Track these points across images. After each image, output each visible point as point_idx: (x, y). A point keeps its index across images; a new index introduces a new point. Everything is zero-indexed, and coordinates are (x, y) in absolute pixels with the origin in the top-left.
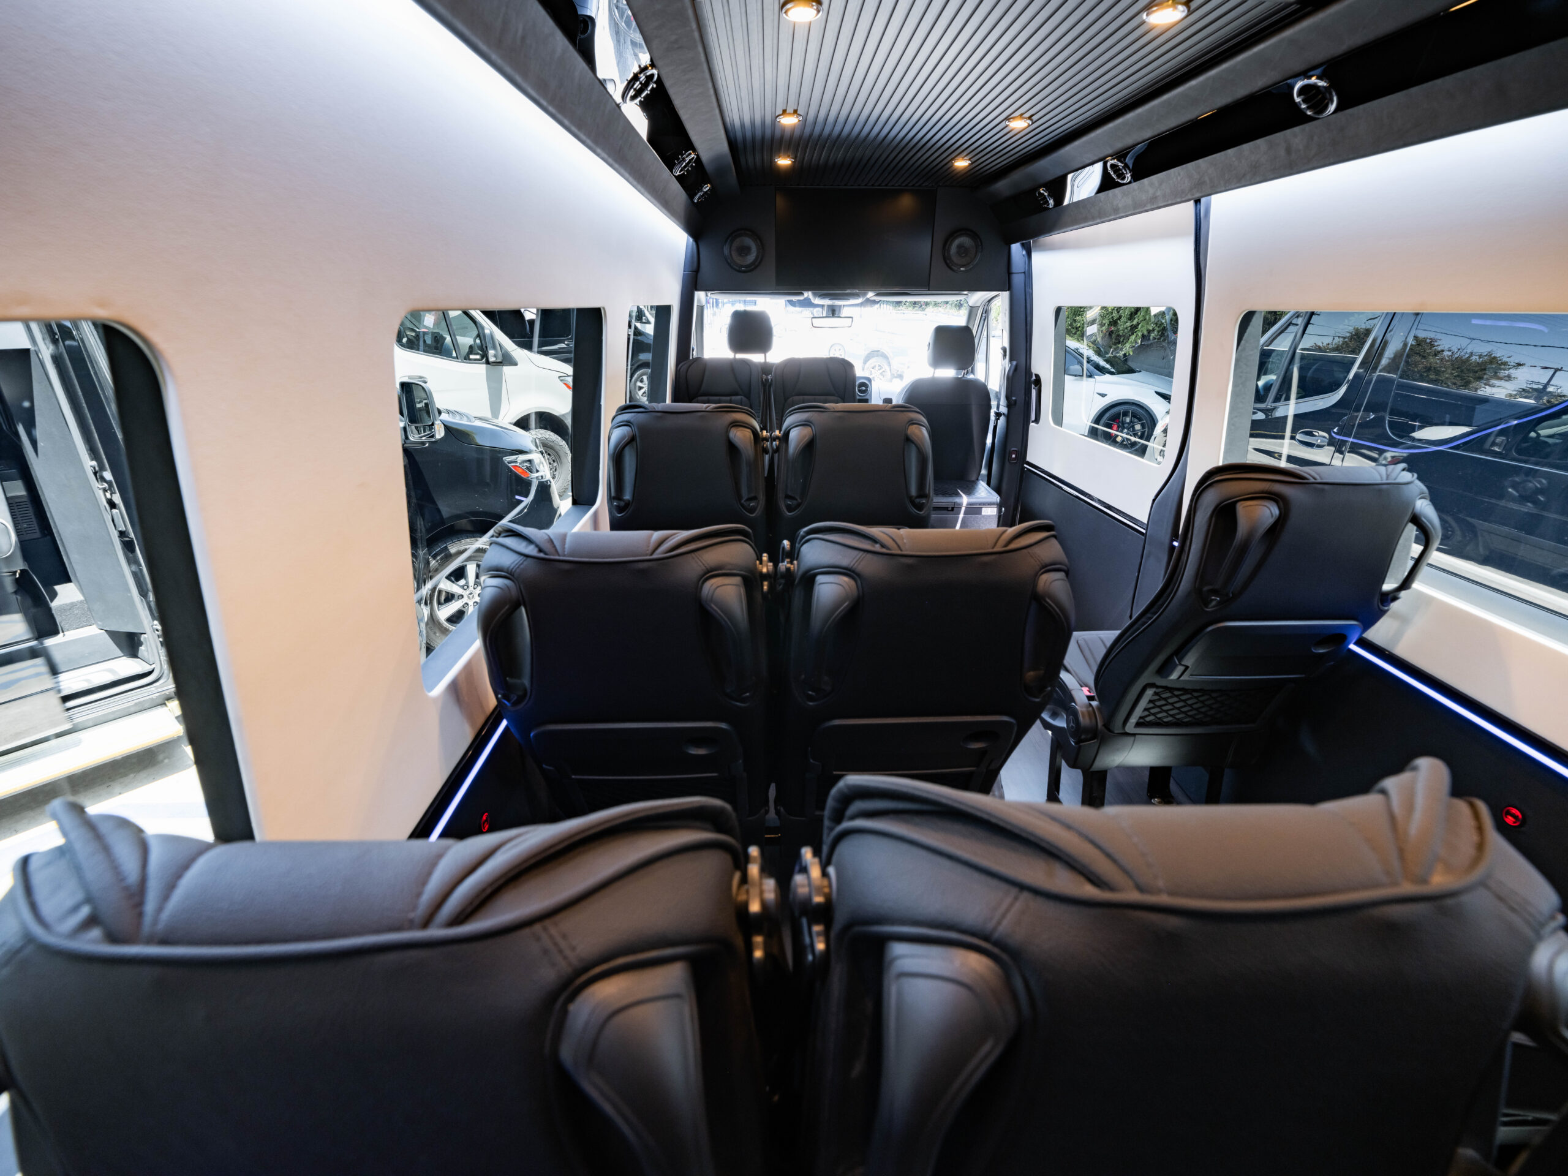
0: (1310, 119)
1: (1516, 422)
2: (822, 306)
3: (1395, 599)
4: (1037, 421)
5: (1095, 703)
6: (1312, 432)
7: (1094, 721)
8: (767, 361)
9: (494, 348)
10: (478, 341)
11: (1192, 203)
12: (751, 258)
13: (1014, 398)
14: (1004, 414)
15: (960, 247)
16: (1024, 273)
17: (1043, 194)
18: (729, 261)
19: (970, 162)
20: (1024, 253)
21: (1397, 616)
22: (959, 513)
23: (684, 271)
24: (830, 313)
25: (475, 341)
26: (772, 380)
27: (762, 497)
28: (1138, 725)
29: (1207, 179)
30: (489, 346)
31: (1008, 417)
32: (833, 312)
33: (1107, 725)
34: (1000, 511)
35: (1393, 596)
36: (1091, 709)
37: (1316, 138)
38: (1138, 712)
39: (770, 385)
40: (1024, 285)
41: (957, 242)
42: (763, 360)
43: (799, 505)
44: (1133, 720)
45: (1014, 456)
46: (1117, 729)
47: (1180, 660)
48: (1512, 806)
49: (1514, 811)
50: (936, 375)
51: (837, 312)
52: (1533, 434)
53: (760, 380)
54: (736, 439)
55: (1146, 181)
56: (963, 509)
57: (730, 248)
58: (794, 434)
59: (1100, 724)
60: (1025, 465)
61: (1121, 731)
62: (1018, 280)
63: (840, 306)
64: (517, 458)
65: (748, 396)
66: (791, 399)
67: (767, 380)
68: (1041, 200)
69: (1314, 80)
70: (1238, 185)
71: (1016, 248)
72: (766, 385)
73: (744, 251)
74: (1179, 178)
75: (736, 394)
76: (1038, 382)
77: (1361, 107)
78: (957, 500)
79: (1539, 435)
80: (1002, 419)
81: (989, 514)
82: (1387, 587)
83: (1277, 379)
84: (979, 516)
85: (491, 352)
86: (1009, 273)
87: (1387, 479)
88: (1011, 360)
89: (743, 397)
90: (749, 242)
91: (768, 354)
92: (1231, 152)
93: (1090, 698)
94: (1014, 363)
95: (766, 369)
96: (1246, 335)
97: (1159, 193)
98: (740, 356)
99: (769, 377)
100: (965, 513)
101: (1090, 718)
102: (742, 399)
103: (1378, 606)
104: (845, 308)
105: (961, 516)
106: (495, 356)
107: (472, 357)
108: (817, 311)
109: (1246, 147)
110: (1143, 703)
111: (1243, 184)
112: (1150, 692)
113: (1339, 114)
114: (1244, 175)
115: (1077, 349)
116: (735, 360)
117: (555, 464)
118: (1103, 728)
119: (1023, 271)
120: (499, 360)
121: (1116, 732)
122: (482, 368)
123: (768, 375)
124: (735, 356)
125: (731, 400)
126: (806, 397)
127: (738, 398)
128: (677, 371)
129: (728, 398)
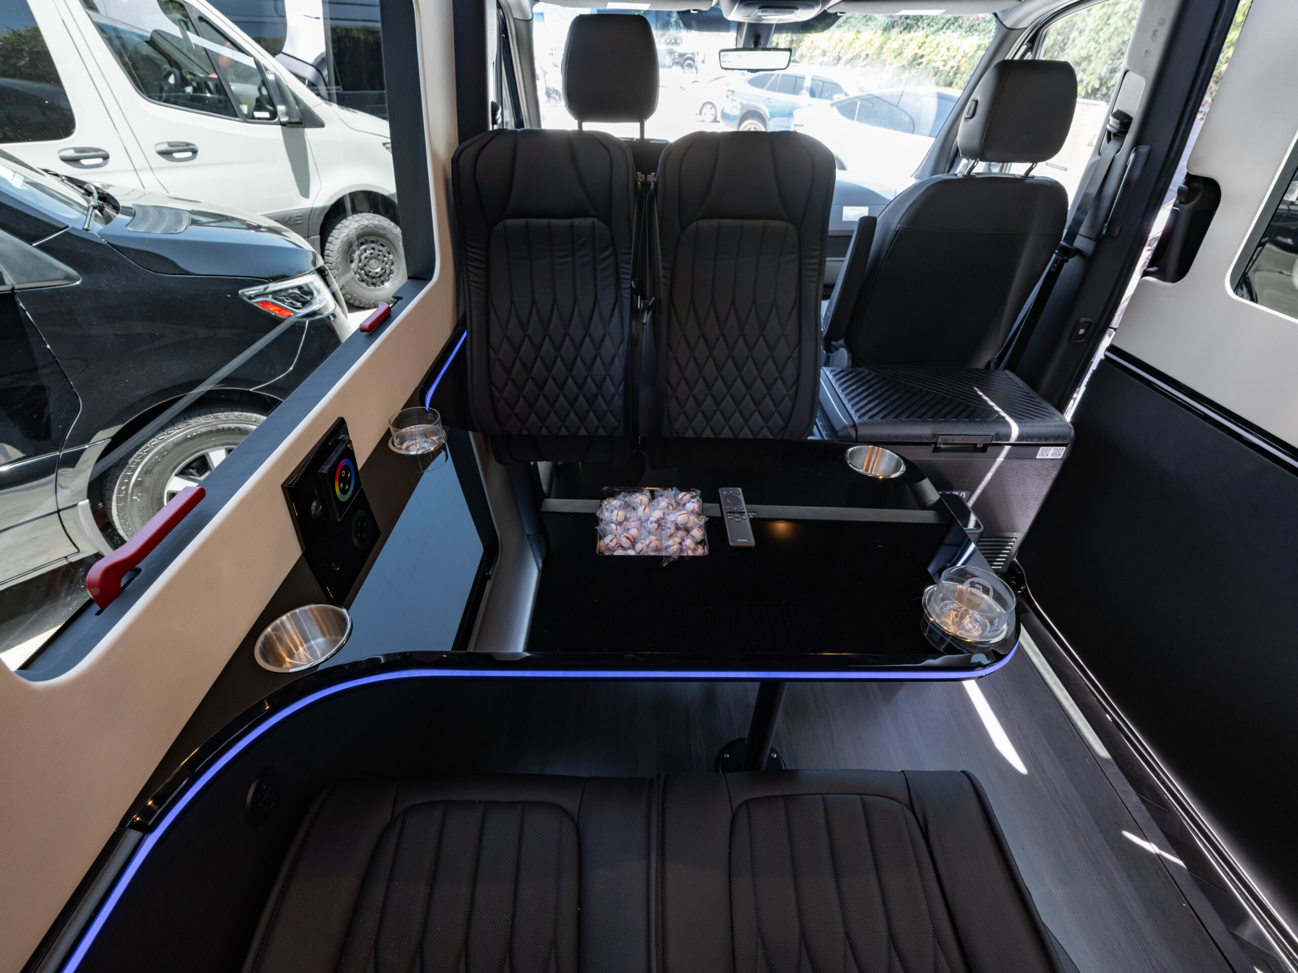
2: (740, 26)
8: (646, 136)
9: (285, 101)
10: (264, 92)
14: (1082, 253)
22: (999, 451)
24: (752, 41)
25: (260, 90)
26: (656, 184)
30: (276, 99)
31: (1089, 258)
32: (756, 38)
34: (1070, 454)
39: (652, 195)
42: (637, 136)
45: (1081, 331)
51: (762, 41)
53: (632, 184)
56: (1007, 448)
63: (770, 26)
64: (266, 289)
65: (607, 219)
66: (694, 224)
67: (646, 184)
72: (645, 196)
75: (583, 214)
78: (1001, 430)
80: (1075, 260)
81: (1049, 456)
85: (281, 108)
89: (596, 221)
91: (648, 123)
94: (1144, 149)
95: (644, 156)
98: (590, 126)
99: (651, 178)
100: (1010, 454)
102: (593, 224)
105: (1001, 458)
106: (288, 114)
107: (257, 114)
108: (729, 38)
116: (580, 133)
117: (391, 257)
120: (296, 120)
122: (275, 131)
123: (646, 173)
124: (580, 126)
125: (572, 225)
126: (723, 221)
127: (589, 220)
128: (456, 160)
129: (566, 222)
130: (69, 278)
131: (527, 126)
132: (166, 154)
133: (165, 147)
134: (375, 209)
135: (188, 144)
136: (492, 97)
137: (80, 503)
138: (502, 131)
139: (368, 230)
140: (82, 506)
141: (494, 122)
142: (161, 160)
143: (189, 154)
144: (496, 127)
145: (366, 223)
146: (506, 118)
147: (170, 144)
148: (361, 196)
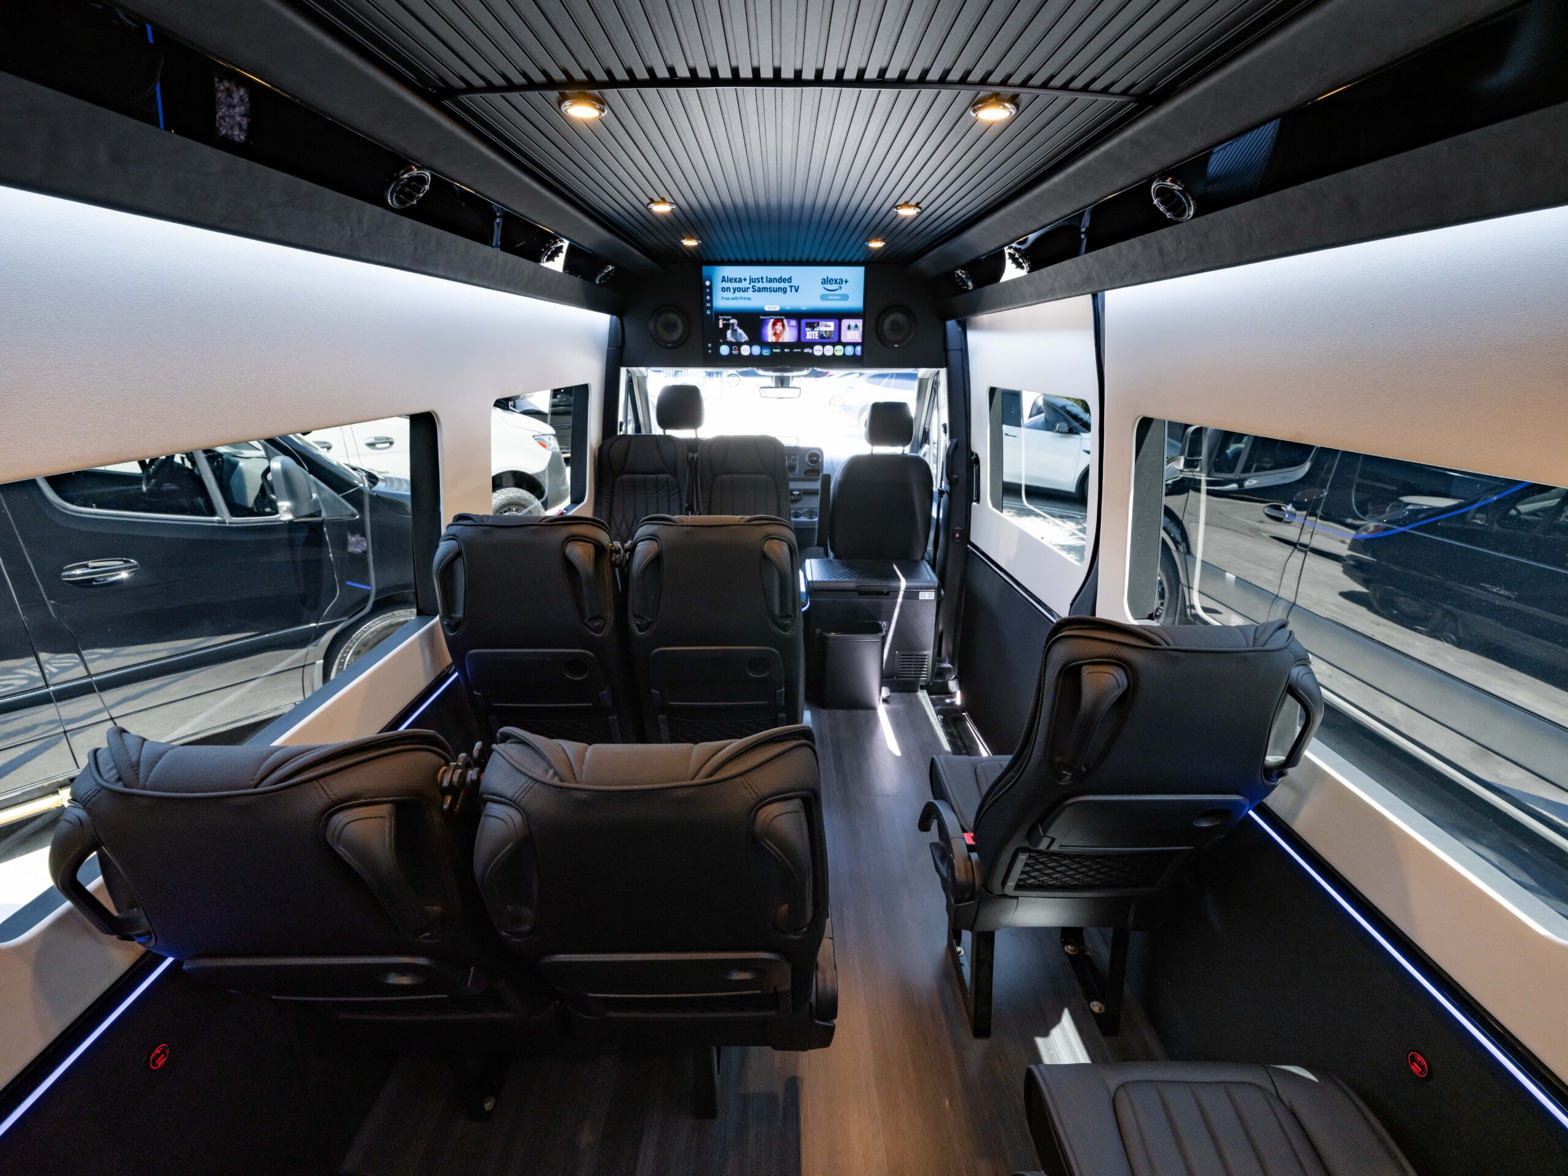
0: (1171, 223)
1: (1495, 498)
2: (772, 377)
3: (1282, 774)
4: (978, 501)
5: (974, 856)
6: (1280, 506)
7: (970, 876)
8: (698, 437)
11: (1089, 297)
12: (676, 335)
13: (955, 476)
14: (947, 492)
15: (894, 323)
16: (961, 349)
17: (961, 277)
18: (655, 337)
19: (884, 243)
20: (960, 329)
21: (1292, 786)
22: (897, 597)
23: (609, 347)
24: (779, 382)
26: (698, 458)
27: (610, 616)
28: (1018, 887)
29: (1094, 274)
31: (950, 494)
32: (782, 382)
33: (986, 885)
34: (938, 595)
35: (1280, 770)
36: (969, 863)
37: (1184, 243)
38: (1016, 874)
39: (696, 464)
40: (961, 362)
41: (891, 318)
42: (693, 436)
43: (649, 625)
44: (1011, 884)
45: (957, 535)
46: (997, 888)
47: (1045, 831)
48: (1419, 1053)
49: (1420, 1058)
50: (874, 452)
51: (786, 382)
52: (1513, 512)
53: (685, 459)
54: (572, 556)
55: (1044, 271)
56: (901, 593)
57: (656, 323)
58: (640, 547)
59: (978, 882)
60: (968, 546)
61: (1001, 893)
62: (954, 356)
63: (788, 377)
65: (674, 475)
66: (718, 477)
67: (692, 458)
68: (960, 282)
69: (1168, 182)
70: (1120, 284)
71: (951, 324)
72: (692, 464)
73: (670, 327)
74: (1071, 271)
75: (663, 472)
76: (977, 461)
77: (1219, 212)
78: (893, 584)
79: (1519, 512)
80: (945, 496)
81: (927, 598)
82: (1272, 759)
83: (1246, 447)
84: (916, 601)
86: (946, 350)
87: (1253, 646)
88: (951, 438)
89: (669, 476)
90: (674, 317)
91: (698, 430)
92: (1111, 249)
93: (970, 848)
94: (955, 441)
95: (693, 445)
96: (1146, 441)
97: (1056, 285)
98: (668, 432)
99: (695, 455)
100: (904, 597)
101: (967, 873)
102: (667, 477)
103: (1263, 782)
104: (795, 379)
105: (900, 600)
108: (762, 383)
109: (1123, 245)
110: (1019, 866)
111: (1126, 283)
112: (1023, 857)
113: (1196, 220)
114: (1126, 274)
115: (1064, 407)
116: (663, 435)
118: (982, 888)
119: (959, 348)
121: (996, 893)
123: (694, 453)
124: (664, 432)
125: (657, 478)
126: (735, 476)
127: (665, 476)
128: (601, 449)
129: (653, 476)
130: (354, 515)
131: (643, 432)
132: (371, 445)
133: (372, 441)
134: (518, 485)
135: (388, 438)
136: (620, 418)
137: (318, 662)
138: (625, 436)
139: (513, 500)
140: (319, 664)
141: (621, 430)
142: (369, 450)
143: (388, 445)
144: (622, 433)
145: (511, 495)
146: (630, 430)
147: (376, 439)
148: (509, 474)
